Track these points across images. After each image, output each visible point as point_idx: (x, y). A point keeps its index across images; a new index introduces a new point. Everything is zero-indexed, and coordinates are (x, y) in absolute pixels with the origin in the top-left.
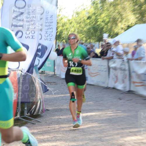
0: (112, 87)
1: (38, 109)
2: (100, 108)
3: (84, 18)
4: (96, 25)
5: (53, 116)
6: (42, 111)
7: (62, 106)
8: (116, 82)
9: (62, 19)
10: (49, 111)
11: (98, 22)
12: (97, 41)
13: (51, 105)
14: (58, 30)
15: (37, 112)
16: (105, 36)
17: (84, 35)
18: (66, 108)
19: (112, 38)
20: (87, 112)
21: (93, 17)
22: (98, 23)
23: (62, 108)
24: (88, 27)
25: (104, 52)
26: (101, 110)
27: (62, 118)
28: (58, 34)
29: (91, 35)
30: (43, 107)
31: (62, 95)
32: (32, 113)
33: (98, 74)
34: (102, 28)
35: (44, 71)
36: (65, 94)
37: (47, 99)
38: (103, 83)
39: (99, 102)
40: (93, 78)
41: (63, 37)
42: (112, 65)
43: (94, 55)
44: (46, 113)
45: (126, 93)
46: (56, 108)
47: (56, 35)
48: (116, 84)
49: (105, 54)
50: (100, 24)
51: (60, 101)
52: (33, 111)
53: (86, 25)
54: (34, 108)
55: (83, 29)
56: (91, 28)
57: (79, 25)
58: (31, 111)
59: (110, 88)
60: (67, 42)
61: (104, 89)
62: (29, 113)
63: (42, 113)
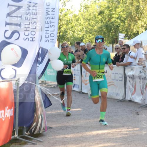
0: (129, 99)
1: (40, 127)
2: (113, 125)
3: (95, 13)
4: (110, 22)
6: (44, 129)
9: (66, 15)
10: (52, 129)
11: (113, 17)
12: (110, 43)
14: (61, 29)
15: (38, 131)
16: (121, 36)
17: (94, 36)
19: (129, 39)
20: (98, 130)
21: (107, 12)
22: (113, 20)
23: (67, 125)
24: (100, 25)
25: (119, 56)
26: (115, 127)
27: (68, 136)
28: (61, 34)
34: (118, 27)
35: (45, 81)
38: (118, 94)
41: (67, 38)
44: (48, 131)
45: (145, 107)
47: (59, 36)
48: (133, 96)
49: (120, 60)
50: (115, 21)
52: (33, 130)
53: (97, 23)
54: (34, 126)
55: (93, 28)
56: (103, 26)
57: (88, 23)
58: (32, 130)
59: (125, 101)
60: (72, 44)
61: (118, 102)
62: (28, 132)
63: (44, 131)
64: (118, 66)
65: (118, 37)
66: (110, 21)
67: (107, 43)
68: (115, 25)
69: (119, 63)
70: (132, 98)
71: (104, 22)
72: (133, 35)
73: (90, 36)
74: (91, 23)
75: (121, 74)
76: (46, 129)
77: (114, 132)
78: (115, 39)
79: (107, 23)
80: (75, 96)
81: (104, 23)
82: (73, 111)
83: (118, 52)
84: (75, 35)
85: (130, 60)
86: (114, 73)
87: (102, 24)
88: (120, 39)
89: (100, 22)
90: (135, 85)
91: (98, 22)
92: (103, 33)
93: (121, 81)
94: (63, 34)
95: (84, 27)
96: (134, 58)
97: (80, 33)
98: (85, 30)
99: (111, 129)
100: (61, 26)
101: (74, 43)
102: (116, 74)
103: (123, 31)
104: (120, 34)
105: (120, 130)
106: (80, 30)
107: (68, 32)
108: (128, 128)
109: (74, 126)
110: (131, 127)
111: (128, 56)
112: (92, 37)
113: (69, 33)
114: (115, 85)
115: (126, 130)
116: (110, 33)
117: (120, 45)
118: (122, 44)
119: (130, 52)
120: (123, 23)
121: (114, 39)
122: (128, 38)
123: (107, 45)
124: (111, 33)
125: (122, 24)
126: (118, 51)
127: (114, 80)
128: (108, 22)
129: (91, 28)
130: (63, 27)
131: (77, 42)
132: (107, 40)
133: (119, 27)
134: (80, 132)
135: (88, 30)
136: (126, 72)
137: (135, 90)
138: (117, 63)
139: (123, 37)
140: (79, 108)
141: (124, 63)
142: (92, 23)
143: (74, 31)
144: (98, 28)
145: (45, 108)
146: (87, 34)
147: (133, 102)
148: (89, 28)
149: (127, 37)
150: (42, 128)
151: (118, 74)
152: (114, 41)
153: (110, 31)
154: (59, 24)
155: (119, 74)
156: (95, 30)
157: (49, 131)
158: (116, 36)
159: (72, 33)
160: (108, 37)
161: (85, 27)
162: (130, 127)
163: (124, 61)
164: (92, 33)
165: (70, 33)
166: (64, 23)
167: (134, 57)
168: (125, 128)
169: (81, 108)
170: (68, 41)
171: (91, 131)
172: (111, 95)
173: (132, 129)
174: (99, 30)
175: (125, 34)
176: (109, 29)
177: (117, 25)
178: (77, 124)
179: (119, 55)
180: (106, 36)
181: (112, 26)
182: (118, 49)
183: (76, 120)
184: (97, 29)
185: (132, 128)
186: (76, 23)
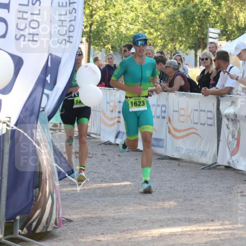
1: (48, 219)
2: (194, 216)
4: (191, 4)
5: (82, 234)
6: (56, 223)
7: (103, 210)
8: (233, 154)
10: (71, 223)
12: (190, 48)
13: (77, 208)
14: (94, 17)
15: (44, 227)
16: (213, 33)
17: (159, 33)
18: (112, 215)
19: (228, 39)
20: (162, 226)
23: (103, 215)
24: (171, 10)
25: (209, 75)
26: (197, 221)
27: (103, 239)
28: (94, 27)
29: (176, 32)
30: (59, 215)
31: (104, 185)
32: (32, 229)
33: (192, 131)
34: (206, 14)
36: (110, 182)
37: (67, 195)
38: (203, 153)
39: (191, 200)
40: (179, 143)
41: (106, 37)
42: (227, 109)
43: (183, 83)
44: (64, 227)
46: (88, 216)
47: (90, 31)
48: (234, 158)
49: (212, 82)
51: (99, 199)
52: (34, 224)
53: (164, 6)
54: (38, 216)
55: (157, 16)
56: (177, 13)
57: (147, 6)
58: (31, 224)
59: (219, 167)
60: (116, 48)
61: (203, 169)
62: (25, 229)
63: (57, 228)
64: (206, 95)
65: (206, 37)
66: (191, 2)
67: (184, 47)
68: (200, 11)
69: (207, 89)
70: (231, 162)
71: (180, 4)
72: (236, 32)
73: (150, 33)
74: (154, 6)
75: (211, 112)
76: (60, 223)
77: (194, 231)
78: (200, 40)
79: (186, 5)
80: (119, 156)
81: (179, 6)
82: (115, 186)
83: (207, 67)
84: (121, 30)
85: (230, 83)
86: (197, 110)
87: (175, 8)
88: (210, 40)
89: (171, 4)
90: (239, 135)
91: (168, 4)
92: (176, 27)
93: (211, 125)
94: (97, 27)
95: (139, 14)
96: (237, 79)
97: (131, 27)
98: (141, 19)
99: (189, 225)
100: (94, 12)
101: (119, 46)
102: (201, 111)
103: (217, 23)
104: (211, 30)
105: (206, 228)
106: (132, 19)
107: (108, 24)
108: (221, 224)
109: (116, 217)
110: (227, 222)
111: (226, 74)
112: (155, 34)
113: (110, 26)
114: (199, 135)
115: (217, 228)
116: (191, 26)
117: (211, 51)
118: (214, 49)
119: (231, 67)
120: (217, 7)
121: (199, 38)
122: (226, 38)
123: (184, 52)
124: (194, 27)
125: (214, 9)
126: (206, 65)
127: (197, 123)
128: (188, 3)
129: (154, 16)
130: (98, 13)
131: (125, 44)
132: (185, 42)
133: (209, 14)
134: (128, 230)
135: (148, 21)
136: (221, 107)
137: (238, 145)
138: (203, 89)
139: (217, 36)
140: (127, 180)
141: (217, 88)
142: (156, 6)
143: (119, 21)
144: (167, 17)
145: (60, 180)
146: (146, 29)
147: (234, 169)
148: (149, 15)
149: (225, 35)
150: (53, 221)
151: (204, 111)
152: (199, 44)
153: (192, 22)
154: (91, 8)
155: (208, 111)
156: (160, 20)
157: (66, 228)
158: (203, 34)
159: (116, 25)
160: (187, 35)
161: (141, 14)
162: (225, 222)
163: (217, 86)
164: (156, 27)
165: (112, 27)
166: (99, 5)
167: (238, 77)
168: (216, 223)
169: (130, 182)
170: (108, 43)
171: (149, 228)
172: (191, 154)
173: (230, 227)
174: (169, 21)
175: (221, 29)
176: (189, 19)
177: (205, 10)
178: (121, 214)
179: (210, 72)
180: (183, 33)
181: (196, 13)
182: (207, 59)
183: (120, 205)
184: (165, 19)
185: (230, 224)
186: (124, 6)
